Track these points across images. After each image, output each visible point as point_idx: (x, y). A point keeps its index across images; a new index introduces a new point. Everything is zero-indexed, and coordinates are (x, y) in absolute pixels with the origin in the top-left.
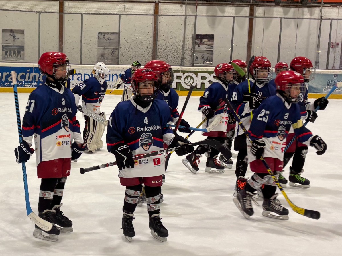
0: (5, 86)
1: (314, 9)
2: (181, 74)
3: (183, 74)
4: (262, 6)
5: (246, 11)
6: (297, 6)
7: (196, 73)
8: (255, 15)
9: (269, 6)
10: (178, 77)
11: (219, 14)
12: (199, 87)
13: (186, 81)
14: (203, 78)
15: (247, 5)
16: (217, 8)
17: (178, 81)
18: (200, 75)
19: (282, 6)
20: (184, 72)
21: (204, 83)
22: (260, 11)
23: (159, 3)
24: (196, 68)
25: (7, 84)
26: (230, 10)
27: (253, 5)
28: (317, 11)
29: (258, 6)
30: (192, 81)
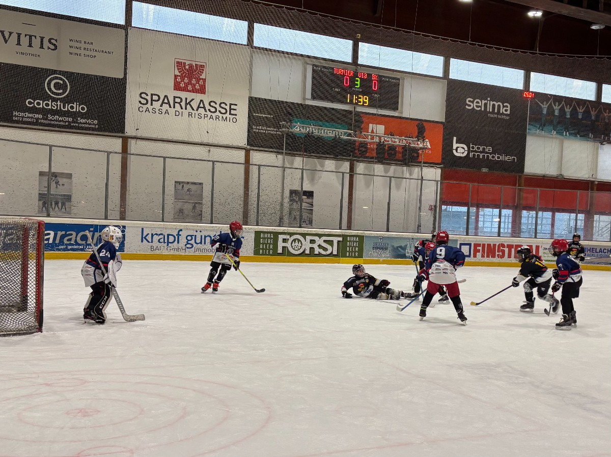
0: (59, 250)
1: (413, 168)
2: (288, 237)
3: (290, 236)
4: (362, 161)
5: (346, 166)
6: (396, 164)
7: (304, 235)
8: (356, 171)
9: (370, 162)
10: (285, 241)
11: (319, 168)
12: (307, 252)
13: (293, 245)
14: (312, 242)
15: (347, 160)
16: (316, 160)
17: (284, 245)
18: (309, 238)
19: (383, 163)
20: (291, 234)
21: (313, 248)
22: (361, 167)
23: (250, 150)
24: (304, 231)
25: (62, 247)
26: (330, 164)
27: (354, 160)
28: (416, 170)
29: (358, 161)
30: (300, 245)
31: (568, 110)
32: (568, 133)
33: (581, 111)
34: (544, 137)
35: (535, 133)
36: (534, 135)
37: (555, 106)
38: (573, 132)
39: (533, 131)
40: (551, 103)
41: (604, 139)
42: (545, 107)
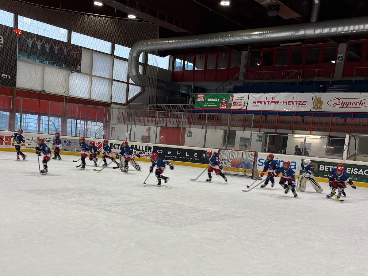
31: (47, 46)
32: (47, 62)
33: (56, 48)
34: (30, 63)
35: (24, 60)
36: (23, 61)
37: (38, 42)
38: (51, 62)
39: (22, 58)
40: (34, 40)
41: (73, 69)
42: (30, 42)
